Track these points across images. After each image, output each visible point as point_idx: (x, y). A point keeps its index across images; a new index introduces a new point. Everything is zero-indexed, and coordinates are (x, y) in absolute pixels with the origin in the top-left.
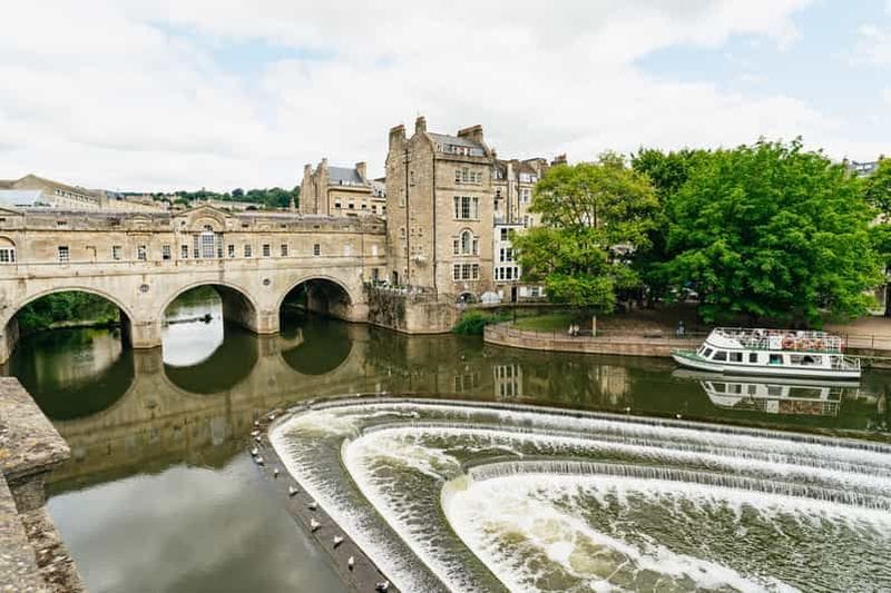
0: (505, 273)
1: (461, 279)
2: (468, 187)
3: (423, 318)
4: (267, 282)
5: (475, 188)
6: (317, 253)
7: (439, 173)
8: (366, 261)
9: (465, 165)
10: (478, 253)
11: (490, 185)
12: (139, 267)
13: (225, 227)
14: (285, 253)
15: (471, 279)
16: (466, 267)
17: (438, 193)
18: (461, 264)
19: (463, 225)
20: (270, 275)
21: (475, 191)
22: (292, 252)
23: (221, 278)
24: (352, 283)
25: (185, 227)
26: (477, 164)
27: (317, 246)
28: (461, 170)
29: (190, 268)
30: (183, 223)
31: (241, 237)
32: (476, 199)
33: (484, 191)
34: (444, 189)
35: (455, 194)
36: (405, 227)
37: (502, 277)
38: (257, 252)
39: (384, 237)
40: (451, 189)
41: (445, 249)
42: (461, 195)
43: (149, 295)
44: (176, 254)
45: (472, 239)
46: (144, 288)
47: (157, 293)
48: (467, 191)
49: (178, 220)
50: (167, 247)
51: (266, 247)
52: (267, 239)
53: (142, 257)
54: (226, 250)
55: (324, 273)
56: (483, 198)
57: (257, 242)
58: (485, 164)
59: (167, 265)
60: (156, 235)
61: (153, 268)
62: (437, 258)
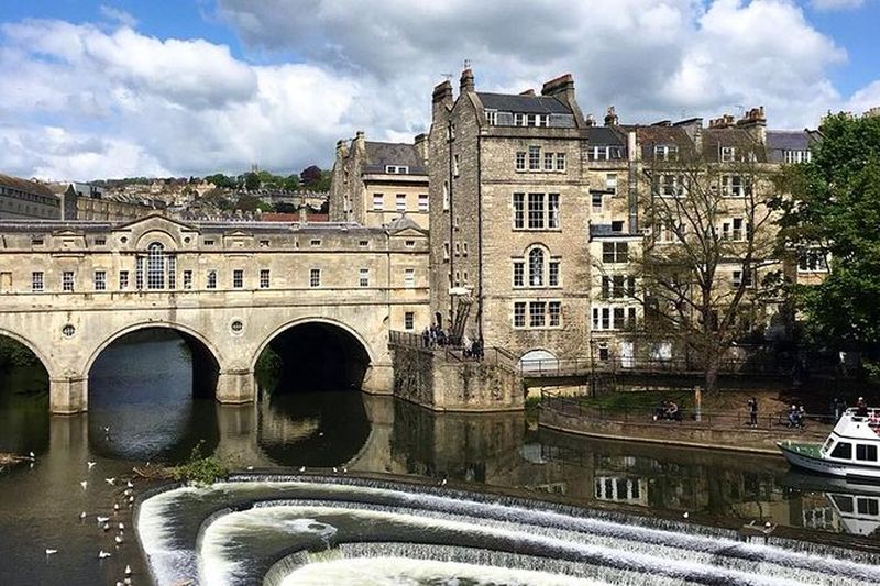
0: (611, 318)
1: (527, 326)
2: (539, 177)
3: (457, 386)
4: (237, 325)
5: (553, 178)
6: (315, 282)
7: (486, 157)
8: (394, 296)
9: (534, 143)
10: (560, 285)
11: (582, 171)
12: (63, 301)
13: (180, 246)
14: (265, 283)
15: (547, 326)
16: (537, 307)
17: (485, 188)
18: (528, 301)
19: (531, 237)
20: (241, 315)
21: (552, 183)
22: (275, 282)
23: (173, 316)
24: (373, 330)
25: (127, 246)
26: (556, 139)
27: (315, 272)
28: (527, 150)
29: (131, 303)
30: (124, 240)
31: (203, 259)
32: (554, 197)
33: (570, 183)
34: (496, 182)
35: (516, 189)
36: (448, 242)
37: (606, 323)
38: (225, 282)
39: (426, 258)
40: (509, 182)
41: (498, 275)
42: (527, 190)
43: (75, 339)
44: (112, 283)
45: (547, 260)
46: (68, 329)
47: (85, 338)
48: (539, 183)
49: (117, 236)
50: (100, 274)
51: (238, 274)
52: (239, 262)
53: (68, 285)
54: (180, 280)
55: (323, 315)
56: (566, 193)
57: (225, 266)
58: (573, 139)
59: (100, 299)
60: (87, 257)
61: (82, 303)
62: (484, 292)
